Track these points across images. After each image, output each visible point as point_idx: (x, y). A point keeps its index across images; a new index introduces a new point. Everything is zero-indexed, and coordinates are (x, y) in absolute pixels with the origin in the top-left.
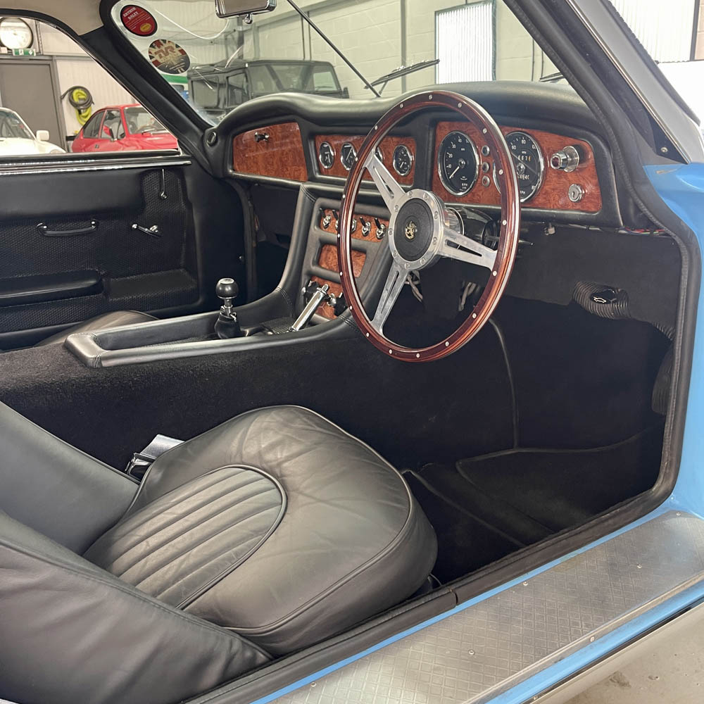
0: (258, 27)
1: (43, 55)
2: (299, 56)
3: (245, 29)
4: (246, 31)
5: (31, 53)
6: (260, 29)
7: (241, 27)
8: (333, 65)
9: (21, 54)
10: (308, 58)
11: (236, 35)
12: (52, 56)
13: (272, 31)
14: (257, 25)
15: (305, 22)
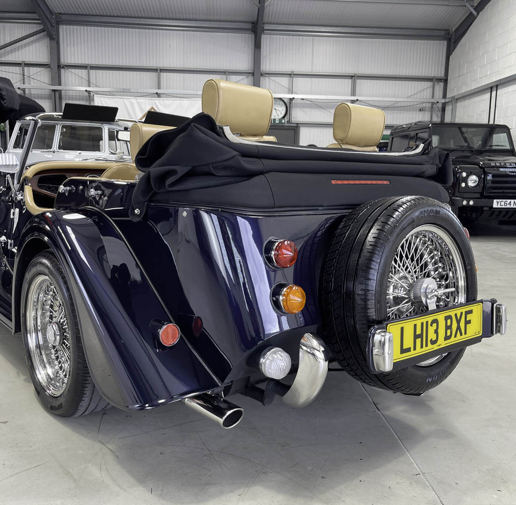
0: (457, 99)
1: (291, 123)
2: (485, 122)
3: (447, 101)
4: (448, 102)
5: (283, 121)
6: (458, 101)
7: (444, 100)
8: (510, 128)
9: (277, 122)
10: (491, 122)
11: (440, 105)
12: (297, 124)
13: (467, 102)
14: (456, 98)
15: (494, 93)
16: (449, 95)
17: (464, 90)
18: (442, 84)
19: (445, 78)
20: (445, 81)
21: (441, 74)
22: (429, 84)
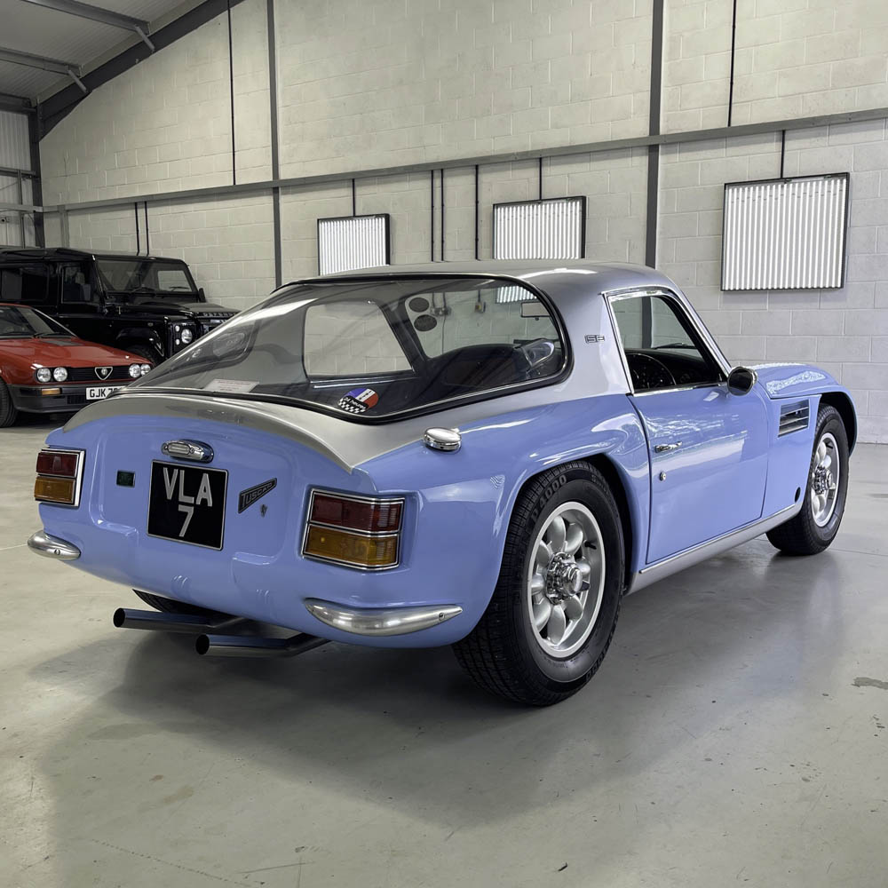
0: (68, 211)
2: (129, 249)
3: (46, 210)
4: (47, 213)
6: (70, 213)
7: (37, 208)
8: (187, 264)
10: (143, 252)
11: (32, 216)
13: (89, 217)
14: (67, 208)
15: (141, 212)
16: (49, 200)
17: (80, 199)
18: (29, 182)
19: (34, 173)
20: (36, 177)
21: (26, 166)
22: (11, 180)
